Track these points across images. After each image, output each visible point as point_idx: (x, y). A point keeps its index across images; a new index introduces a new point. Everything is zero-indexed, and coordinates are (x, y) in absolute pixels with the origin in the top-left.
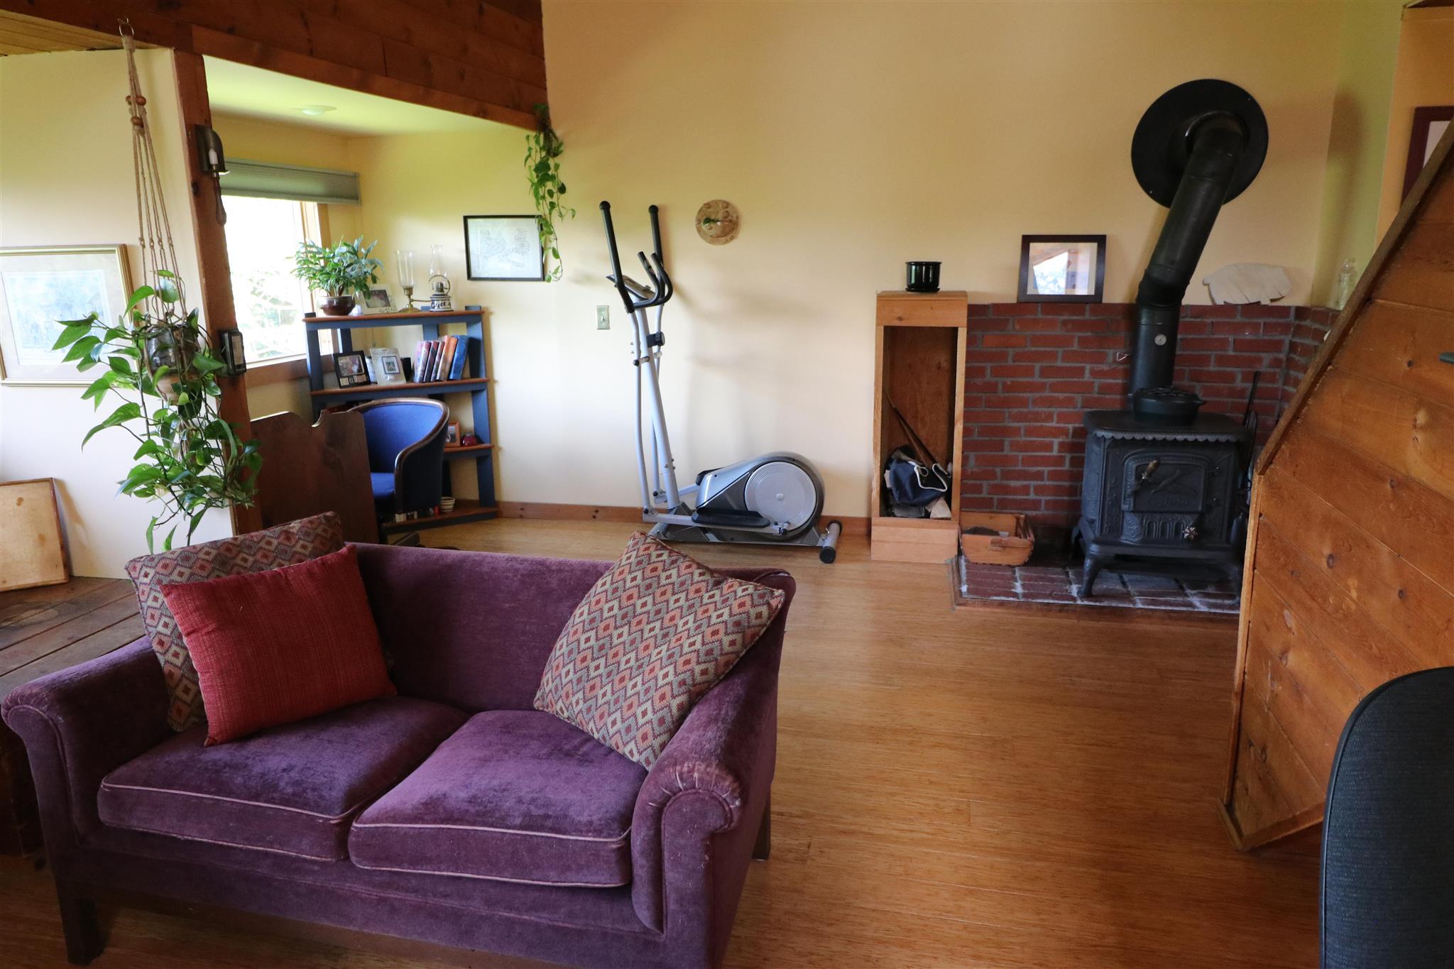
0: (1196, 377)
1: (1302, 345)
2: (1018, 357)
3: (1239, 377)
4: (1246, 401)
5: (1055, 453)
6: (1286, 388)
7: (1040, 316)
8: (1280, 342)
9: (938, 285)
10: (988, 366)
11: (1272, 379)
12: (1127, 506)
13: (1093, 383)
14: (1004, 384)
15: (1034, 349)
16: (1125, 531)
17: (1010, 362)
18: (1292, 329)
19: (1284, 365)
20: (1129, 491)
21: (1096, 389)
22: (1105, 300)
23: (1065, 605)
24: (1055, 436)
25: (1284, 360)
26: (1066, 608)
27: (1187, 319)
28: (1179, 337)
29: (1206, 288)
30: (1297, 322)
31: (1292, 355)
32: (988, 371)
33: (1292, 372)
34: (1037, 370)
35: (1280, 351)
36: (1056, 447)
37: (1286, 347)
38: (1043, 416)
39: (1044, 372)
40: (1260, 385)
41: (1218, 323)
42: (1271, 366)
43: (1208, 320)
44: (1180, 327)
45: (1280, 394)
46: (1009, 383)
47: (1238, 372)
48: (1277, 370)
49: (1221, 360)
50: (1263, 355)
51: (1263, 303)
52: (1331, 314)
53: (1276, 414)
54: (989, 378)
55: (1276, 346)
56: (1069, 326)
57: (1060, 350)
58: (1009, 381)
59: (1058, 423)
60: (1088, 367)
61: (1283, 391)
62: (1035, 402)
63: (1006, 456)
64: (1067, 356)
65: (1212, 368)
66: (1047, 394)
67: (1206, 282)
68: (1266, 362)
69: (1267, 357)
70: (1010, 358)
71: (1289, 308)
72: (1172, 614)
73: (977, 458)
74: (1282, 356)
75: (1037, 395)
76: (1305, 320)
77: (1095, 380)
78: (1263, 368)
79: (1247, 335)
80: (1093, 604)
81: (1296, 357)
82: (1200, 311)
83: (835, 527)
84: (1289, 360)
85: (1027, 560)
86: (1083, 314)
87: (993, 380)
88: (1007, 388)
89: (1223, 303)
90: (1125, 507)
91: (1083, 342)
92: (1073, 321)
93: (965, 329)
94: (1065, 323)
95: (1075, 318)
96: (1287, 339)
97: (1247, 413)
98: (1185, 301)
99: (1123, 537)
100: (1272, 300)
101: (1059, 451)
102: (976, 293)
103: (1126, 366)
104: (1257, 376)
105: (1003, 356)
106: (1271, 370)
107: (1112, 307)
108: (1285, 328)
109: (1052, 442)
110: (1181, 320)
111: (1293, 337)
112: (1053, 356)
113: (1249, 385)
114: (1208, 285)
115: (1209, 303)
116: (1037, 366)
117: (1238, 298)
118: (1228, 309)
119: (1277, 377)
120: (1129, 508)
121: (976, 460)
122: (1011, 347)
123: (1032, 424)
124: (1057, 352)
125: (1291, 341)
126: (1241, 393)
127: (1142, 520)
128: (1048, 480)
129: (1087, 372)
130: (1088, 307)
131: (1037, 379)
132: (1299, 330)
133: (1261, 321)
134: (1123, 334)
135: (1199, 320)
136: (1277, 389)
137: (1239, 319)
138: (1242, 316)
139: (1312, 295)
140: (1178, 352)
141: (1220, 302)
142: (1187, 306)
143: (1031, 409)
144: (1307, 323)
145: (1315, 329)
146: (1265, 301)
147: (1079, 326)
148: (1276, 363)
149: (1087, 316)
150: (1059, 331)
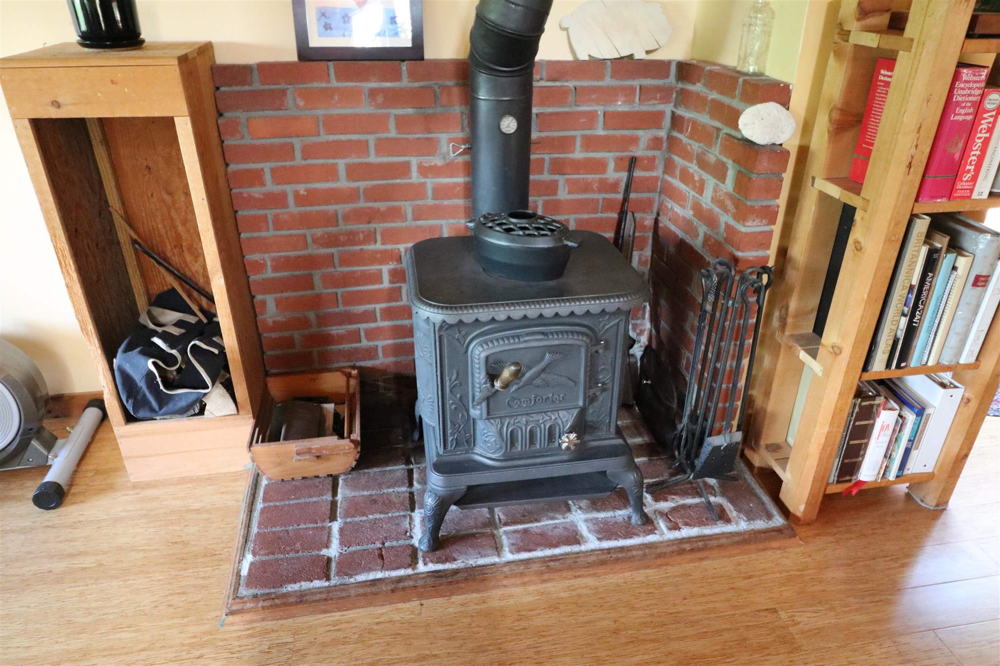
0: (558, 167)
1: (695, 123)
2: (308, 152)
3: (611, 166)
4: (620, 196)
5: (386, 284)
6: (668, 178)
7: (334, 83)
8: (661, 114)
9: (139, 34)
10: (267, 167)
11: (651, 163)
12: (478, 412)
13: (423, 185)
14: (297, 194)
15: (332, 138)
16: (479, 442)
17: (298, 160)
18: (674, 95)
19: (665, 145)
20: (478, 395)
21: (430, 193)
22: (428, 55)
23: (400, 579)
24: (382, 262)
25: (665, 137)
26: (401, 585)
27: (543, 83)
28: (535, 110)
29: (565, 32)
30: (680, 85)
31: (675, 134)
32: (268, 176)
33: (676, 158)
34: (342, 172)
35: (659, 127)
36: (386, 277)
37: (667, 122)
38: (361, 236)
39: (354, 172)
40: (638, 173)
41: (584, 88)
42: (649, 148)
43: (571, 84)
44: (535, 98)
45: (659, 184)
46: (302, 192)
47: (610, 157)
48: (657, 153)
49: (590, 143)
50: (640, 133)
51: (637, 57)
52: (741, 80)
53: (655, 210)
54: (271, 186)
55: (654, 120)
56: (380, 99)
57: (371, 139)
58: (302, 188)
59: (383, 244)
60: (414, 161)
61: (665, 182)
62: (347, 218)
63: (318, 296)
64: (384, 146)
65: (578, 154)
66: (362, 204)
67: (565, 25)
68: (643, 143)
69: (644, 136)
70: (298, 154)
71: (669, 63)
72: (552, 564)
73: (278, 303)
74: (662, 134)
75: (348, 207)
76: (694, 84)
77: (428, 180)
78: (640, 151)
79: (620, 106)
80: (440, 567)
81: (683, 138)
82: (559, 70)
83: (92, 414)
84: (671, 139)
85: (354, 463)
86: (398, 78)
87: (277, 189)
88: (300, 200)
89: (587, 58)
90: (475, 413)
91: (402, 123)
92: (382, 90)
93: (188, 120)
94: (373, 93)
95: (388, 85)
96: (668, 109)
97: (622, 214)
98: (538, 58)
99: (477, 450)
100: (648, 52)
101: (391, 282)
102: (230, 46)
103: (467, 158)
104: (633, 163)
105: (287, 151)
106: (650, 153)
107: (438, 64)
108: (665, 93)
109: (381, 271)
110: (535, 84)
111: (675, 106)
112: (362, 147)
113: (624, 175)
114: (566, 29)
115: (569, 58)
116: (341, 164)
117: (607, 51)
118: (594, 66)
119: (657, 162)
120: (481, 414)
121: (277, 306)
122: (297, 136)
123: (347, 248)
124: (367, 141)
125: (673, 113)
126: (614, 187)
127: (502, 425)
128: (383, 319)
129: (414, 169)
130: (404, 66)
131: (343, 183)
132: (684, 97)
133: (636, 83)
134: (458, 109)
135: (558, 84)
136: (656, 178)
137: (608, 81)
138: (613, 77)
139: (694, 43)
140: (535, 135)
141: (583, 56)
142: (541, 62)
143: (343, 227)
144: (697, 88)
145: (713, 100)
146: (640, 55)
147: (394, 98)
148: (656, 143)
149: (405, 82)
150: (365, 109)
